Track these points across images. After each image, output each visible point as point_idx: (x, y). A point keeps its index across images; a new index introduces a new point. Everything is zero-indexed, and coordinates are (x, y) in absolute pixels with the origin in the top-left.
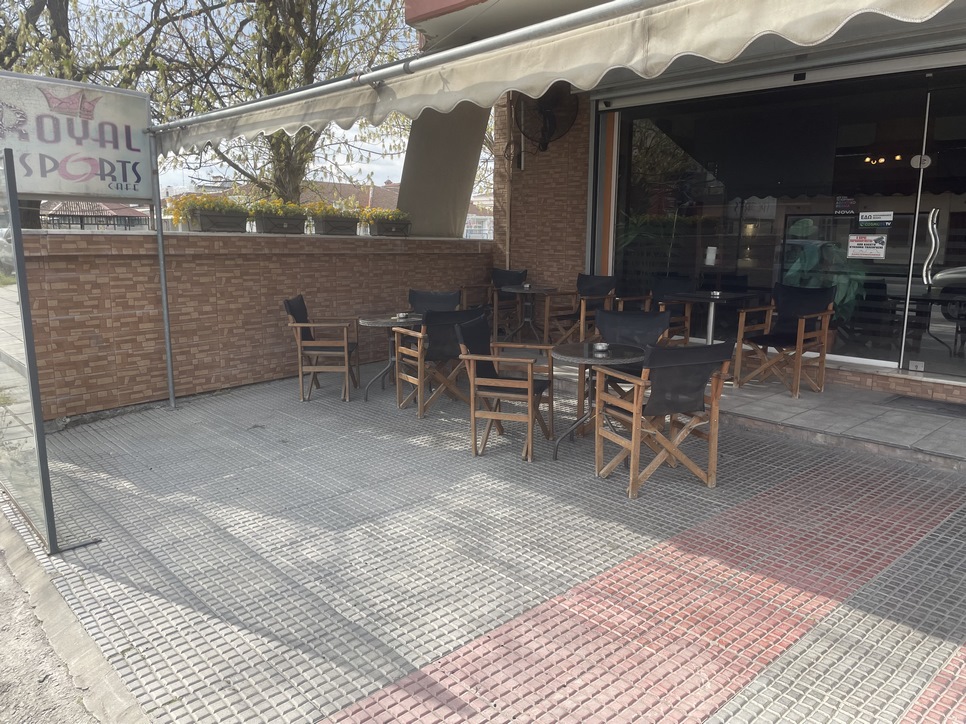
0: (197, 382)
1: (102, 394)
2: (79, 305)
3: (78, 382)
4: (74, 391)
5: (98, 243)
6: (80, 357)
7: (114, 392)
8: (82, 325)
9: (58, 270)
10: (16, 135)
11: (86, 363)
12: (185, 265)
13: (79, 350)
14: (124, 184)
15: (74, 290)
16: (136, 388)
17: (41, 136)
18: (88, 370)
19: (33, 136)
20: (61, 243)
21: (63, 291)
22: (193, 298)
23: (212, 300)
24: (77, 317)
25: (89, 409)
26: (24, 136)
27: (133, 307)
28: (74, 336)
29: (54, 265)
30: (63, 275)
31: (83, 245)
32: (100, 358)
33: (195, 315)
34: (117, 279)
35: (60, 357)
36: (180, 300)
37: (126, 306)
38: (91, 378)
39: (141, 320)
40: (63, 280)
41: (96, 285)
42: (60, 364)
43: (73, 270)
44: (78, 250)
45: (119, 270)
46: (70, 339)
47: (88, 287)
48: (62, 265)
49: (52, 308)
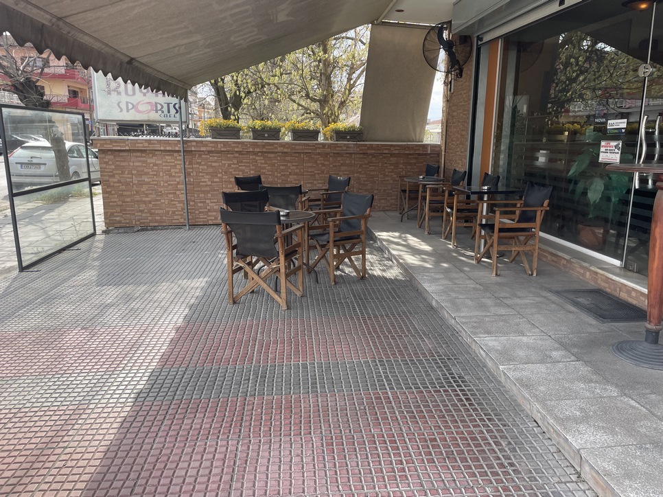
0: (210, 218)
1: (158, 218)
2: (147, 174)
3: (146, 211)
4: (144, 215)
5: (154, 144)
6: (147, 199)
7: (164, 218)
8: (148, 183)
9: (137, 157)
10: (116, 93)
11: (150, 202)
12: (203, 156)
13: (147, 195)
14: (168, 115)
15: (144, 167)
16: (175, 217)
17: (127, 93)
18: (151, 205)
19: (123, 93)
20: (135, 143)
21: (139, 166)
22: (207, 174)
23: (219, 175)
24: (146, 180)
25: (151, 224)
26: (119, 93)
27: (175, 176)
28: (144, 188)
29: (135, 154)
30: (139, 159)
31: (146, 145)
32: (156, 200)
33: (209, 183)
34: (167, 162)
35: (137, 198)
36: (200, 174)
37: (171, 176)
38: (153, 209)
39: (178, 183)
40: (139, 161)
41: (156, 165)
42: (138, 201)
43: (144, 157)
44: (144, 147)
45: (167, 157)
46: (142, 190)
47: (151, 165)
48: (139, 154)
49: (134, 174)
